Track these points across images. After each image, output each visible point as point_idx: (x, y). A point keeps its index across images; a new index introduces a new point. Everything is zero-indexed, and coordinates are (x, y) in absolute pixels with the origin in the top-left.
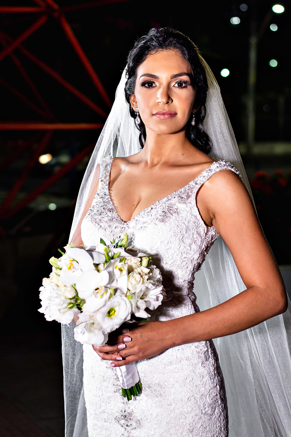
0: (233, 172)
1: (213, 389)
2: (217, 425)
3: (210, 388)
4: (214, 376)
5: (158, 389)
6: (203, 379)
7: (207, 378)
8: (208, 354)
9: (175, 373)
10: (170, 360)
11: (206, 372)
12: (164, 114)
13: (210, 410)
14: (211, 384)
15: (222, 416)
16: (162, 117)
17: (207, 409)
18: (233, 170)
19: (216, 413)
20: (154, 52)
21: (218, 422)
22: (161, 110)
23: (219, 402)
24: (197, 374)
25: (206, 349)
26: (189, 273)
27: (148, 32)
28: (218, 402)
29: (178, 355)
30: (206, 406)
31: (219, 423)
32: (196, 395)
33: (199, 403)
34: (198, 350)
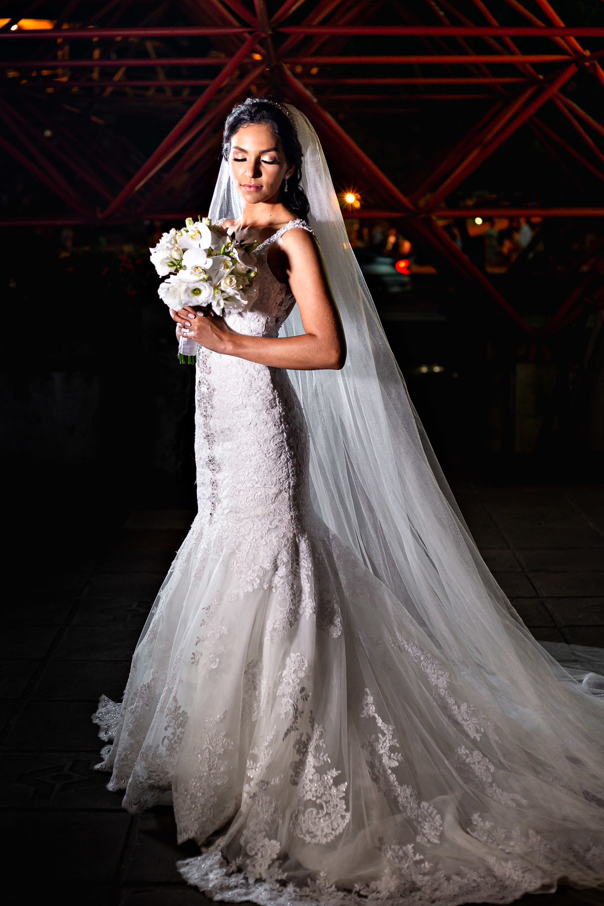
0: (306, 230)
1: (278, 435)
2: (284, 471)
3: (274, 434)
4: (279, 423)
5: (228, 432)
6: (267, 425)
7: (271, 424)
8: (275, 403)
9: (241, 418)
10: (236, 406)
11: (270, 419)
12: (250, 187)
13: (275, 455)
14: (275, 430)
15: (290, 463)
16: (248, 189)
17: (271, 454)
18: (305, 228)
19: (282, 458)
20: (246, 126)
21: (284, 468)
22: (247, 183)
23: (287, 449)
24: (260, 419)
25: (272, 397)
26: (261, 326)
27: (244, 101)
28: (285, 448)
29: (244, 401)
30: (270, 451)
31: (286, 468)
32: (259, 439)
33: (262, 446)
34: (262, 397)
